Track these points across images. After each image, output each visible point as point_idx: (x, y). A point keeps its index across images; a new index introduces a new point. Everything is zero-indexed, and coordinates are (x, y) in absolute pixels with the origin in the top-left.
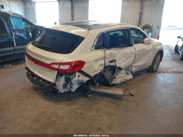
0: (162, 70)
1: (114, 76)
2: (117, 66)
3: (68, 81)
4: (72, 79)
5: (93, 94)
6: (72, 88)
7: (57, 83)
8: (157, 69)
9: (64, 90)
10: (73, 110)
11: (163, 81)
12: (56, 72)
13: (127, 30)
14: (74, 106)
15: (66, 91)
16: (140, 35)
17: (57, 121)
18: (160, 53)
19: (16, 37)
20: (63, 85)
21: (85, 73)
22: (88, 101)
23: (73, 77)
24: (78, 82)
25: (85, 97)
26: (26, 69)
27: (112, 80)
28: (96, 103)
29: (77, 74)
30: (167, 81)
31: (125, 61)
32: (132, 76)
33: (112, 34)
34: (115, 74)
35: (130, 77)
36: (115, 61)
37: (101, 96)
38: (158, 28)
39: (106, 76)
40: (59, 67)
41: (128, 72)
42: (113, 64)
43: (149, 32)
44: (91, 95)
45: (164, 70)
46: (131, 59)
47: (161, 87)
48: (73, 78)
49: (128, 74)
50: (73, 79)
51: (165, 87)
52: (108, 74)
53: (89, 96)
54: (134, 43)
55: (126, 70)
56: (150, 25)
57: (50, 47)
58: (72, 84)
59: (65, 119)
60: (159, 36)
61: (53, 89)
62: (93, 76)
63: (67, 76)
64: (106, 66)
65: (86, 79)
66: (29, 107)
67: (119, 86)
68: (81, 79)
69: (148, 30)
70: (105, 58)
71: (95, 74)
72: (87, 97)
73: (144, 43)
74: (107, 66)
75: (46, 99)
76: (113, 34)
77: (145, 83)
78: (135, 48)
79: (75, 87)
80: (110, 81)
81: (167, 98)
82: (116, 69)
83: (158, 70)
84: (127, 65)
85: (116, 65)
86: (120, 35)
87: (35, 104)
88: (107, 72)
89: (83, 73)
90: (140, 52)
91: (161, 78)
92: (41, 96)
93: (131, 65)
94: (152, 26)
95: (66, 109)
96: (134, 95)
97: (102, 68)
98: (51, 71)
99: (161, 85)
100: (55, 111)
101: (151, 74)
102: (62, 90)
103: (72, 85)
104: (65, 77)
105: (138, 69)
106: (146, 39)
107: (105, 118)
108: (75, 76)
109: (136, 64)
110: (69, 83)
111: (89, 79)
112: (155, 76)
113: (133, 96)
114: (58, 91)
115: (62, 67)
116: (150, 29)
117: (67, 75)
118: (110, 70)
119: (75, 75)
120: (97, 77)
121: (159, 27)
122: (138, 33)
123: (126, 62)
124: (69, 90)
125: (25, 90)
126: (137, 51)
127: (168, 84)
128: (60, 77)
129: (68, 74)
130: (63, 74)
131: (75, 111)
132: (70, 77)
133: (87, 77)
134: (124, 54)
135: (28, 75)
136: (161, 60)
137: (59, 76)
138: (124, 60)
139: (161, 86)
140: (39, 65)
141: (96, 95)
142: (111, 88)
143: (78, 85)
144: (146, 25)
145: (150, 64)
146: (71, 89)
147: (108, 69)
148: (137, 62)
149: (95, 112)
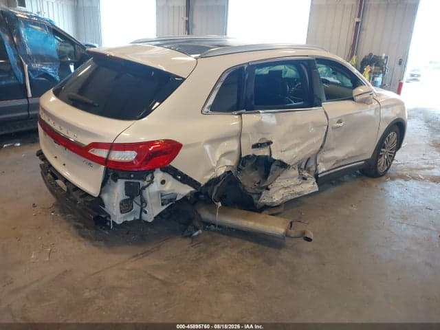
0: (400, 172)
1: (266, 184)
2: (275, 156)
3: (134, 192)
4: (144, 188)
5: (209, 229)
6: (146, 212)
7: (105, 197)
8: (388, 169)
9: (124, 217)
10: (146, 272)
11: (400, 201)
12: (103, 167)
13: (306, 63)
14: (151, 261)
15: (130, 219)
16: (344, 78)
17: (97, 301)
18: (398, 127)
19: (34, 75)
20: (121, 204)
21: (181, 174)
22: (192, 248)
23: (146, 183)
24: (162, 196)
25: (186, 237)
26: (38, 155)
27: (261, 194)
28: (211, 255)
29: (159, 175)
30: (410, 200)
31: (297, 145)
32: (316, 185)
33: (265, 71)
34: (268, 179)
35: (310, 186)
36: (269, 143)
37: (228, 235)
38: (400, 63)
39: (245, 184)
40: (108, 155)
41: (306, 174)
42: (263, 152)
43: (376, 73)
44: (200, 231)
45: (405, 173)
46: (314, 140)
47: (393, 218)
48: (148, 186)
49: (305, 179)
50: (147, 189)
51: (404, 218)
52: (249, 180)
53: (196, 234)
54: (324, 98)
55: (299, 168)
56: (381, 57)
57: (91, 102)
58: (143, 202)
59: (120, 295)
60: (401, 85)
61: (96, 214)
62: (203, 183)
63: (132, 181)
64: (243, 156)
65: (185, 190)
66: (33, 257)
67: (281, 209)
68: (169, 191)
69: (373, 68)
70: (239, 135)
71: (209, 177)
72: (190, 236)
73: (352, 99)
74: (248, 157)
75: (83, 237)
76: (267, 72)
77: (352, 206)
78: (325, 113)
79: (154, 210)
80: (255, 197)
81: (406, 249)
82: (273, 167)
83: (389, 171)
84: (301, 156)
85: (271, 155)
86: (286, 76)
87: (49, 249)
88: (247, 172)
89: (175, 173)
90: (340, 122)
91: (395, 194)
92: (72, 228)
93: (316, 155)
94: (386, 57)
95: (127, 268)
96: (312, 238)
97: (230, 162)
98: (90, 164)
99: (393, 213)
100: (96, 271)
101: (369, 181)
102: (118, 217)
103: (144, 205)
104: (126, 183)
105: (336, 166)
106: (360, 90)
107: (227, 297)
108: (151, 182)
109: (328, 155)
110: (137, 199)
111: (192, 189)
112: (379, 187)
113: (309, 240)
114: (108, 219)
115: (117, 156)
116: (379, 66)
117: (131, 178)
118: (254, 167)
119: (153, 178)
120: (219, 185)
121: (402, 63)
122: (338, 74)
123: (299, 149)
124: (138, 217)
125: (36, 208)
126: (332, 119)
127: (411, 210)
128: (113, 182)
129: (132, 176)
130: (120, 176)
131: (149, 274)
132: (139, 184)
133: (187, 186)
134: (296, 127)
135: (44, 173)
136: (399, 147)
137: (110, 178)
138: (296, 141)
139: (392, 215)
140: (64, 148)
141: (214, 231)
142: (256, 214)
143: (163, 205)
144: (371, 54)
145: (369, 156)
146: (143, 214)
147: (249, 163)
148: (332, 149)
149: (204, 281)
